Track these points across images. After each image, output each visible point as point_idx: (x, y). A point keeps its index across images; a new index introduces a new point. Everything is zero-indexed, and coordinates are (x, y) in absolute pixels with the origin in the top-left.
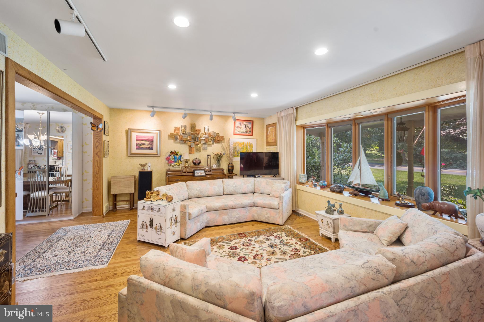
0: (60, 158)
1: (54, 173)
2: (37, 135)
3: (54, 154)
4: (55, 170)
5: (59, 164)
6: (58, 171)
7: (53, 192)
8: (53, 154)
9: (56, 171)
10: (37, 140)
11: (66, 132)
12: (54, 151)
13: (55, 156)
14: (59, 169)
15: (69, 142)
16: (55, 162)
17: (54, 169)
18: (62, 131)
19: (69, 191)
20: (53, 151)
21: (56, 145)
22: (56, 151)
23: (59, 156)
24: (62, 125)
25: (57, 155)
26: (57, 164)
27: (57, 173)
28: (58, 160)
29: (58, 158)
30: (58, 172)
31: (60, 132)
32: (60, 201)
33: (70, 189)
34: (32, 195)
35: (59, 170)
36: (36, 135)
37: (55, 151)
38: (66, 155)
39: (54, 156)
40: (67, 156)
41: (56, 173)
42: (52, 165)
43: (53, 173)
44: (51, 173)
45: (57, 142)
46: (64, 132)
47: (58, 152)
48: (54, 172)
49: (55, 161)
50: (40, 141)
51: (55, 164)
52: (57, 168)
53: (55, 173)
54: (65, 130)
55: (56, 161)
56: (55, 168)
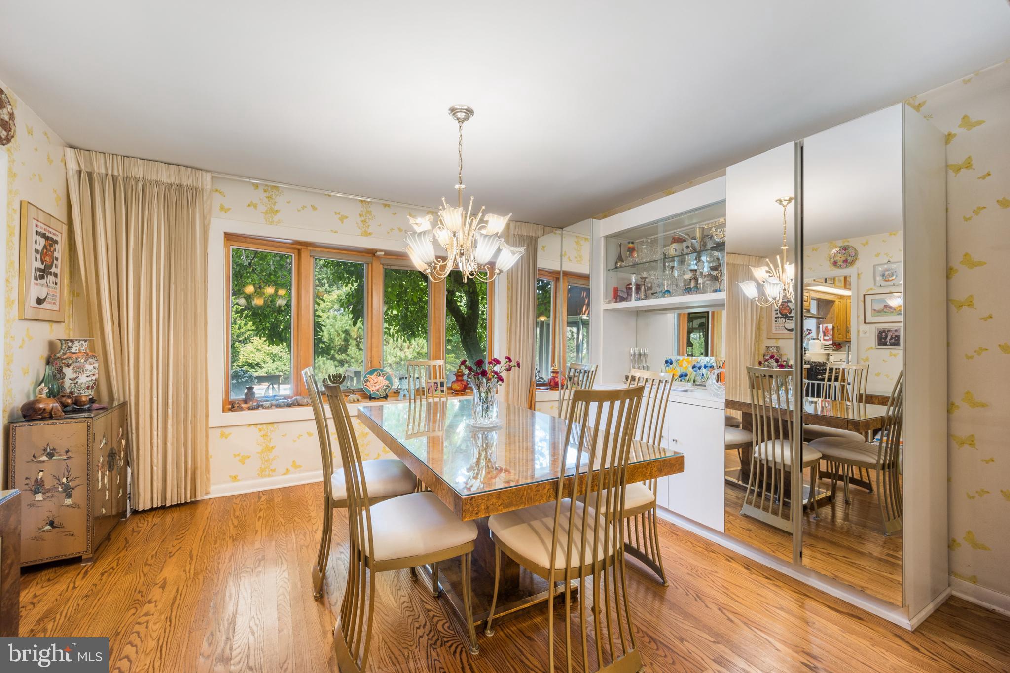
0: (839, 344)
1: (823, 384)
2: (776, 266)
3: (825, 335)
4: (826, 376)
5: (837, 360)
6: (836, 380)
7: (820, 455)
8: (821, 333)
9: (830, 380)
10: (774, 280)
11: (858, 264)
12: (825, 326)
13: (826, 338)
14: (837, 373)
15: (868, 291)
16: (828, 354)
17: (825, 373)
18: (846, 261)
19: (878, 461)
20: (821, 326)
21: (830, 310)
22: (830, 326)
23: (837, 340)
24: (846, 244)
25: (831, 337)
26: (832, 359)
27: (833, 383)
28: (834, 350)
29: (834, 344)
30: (837, 384)
31: (840, 267)
32: (841, 478)
33: (879, 458)
34: (757, 448)
35: (838, 375)
36: (771, 265)
37: (827, 327)
38: (858, 331)
39: (824, 340)
40: (861, 335)
41: (830, 385)
42: (821, 361)
43: (822, 382)
44: (816, 382)
45: (833, 302)
46: (852, 263)
47: (834, 328)
48: (823, 380)
49: (827, 352)
50: (784, 283)
51: (828, 359)
52: (831, 370)
53: (825, 382)
54: (856, 254)
55: (830, 352)
56: (826, 369)
